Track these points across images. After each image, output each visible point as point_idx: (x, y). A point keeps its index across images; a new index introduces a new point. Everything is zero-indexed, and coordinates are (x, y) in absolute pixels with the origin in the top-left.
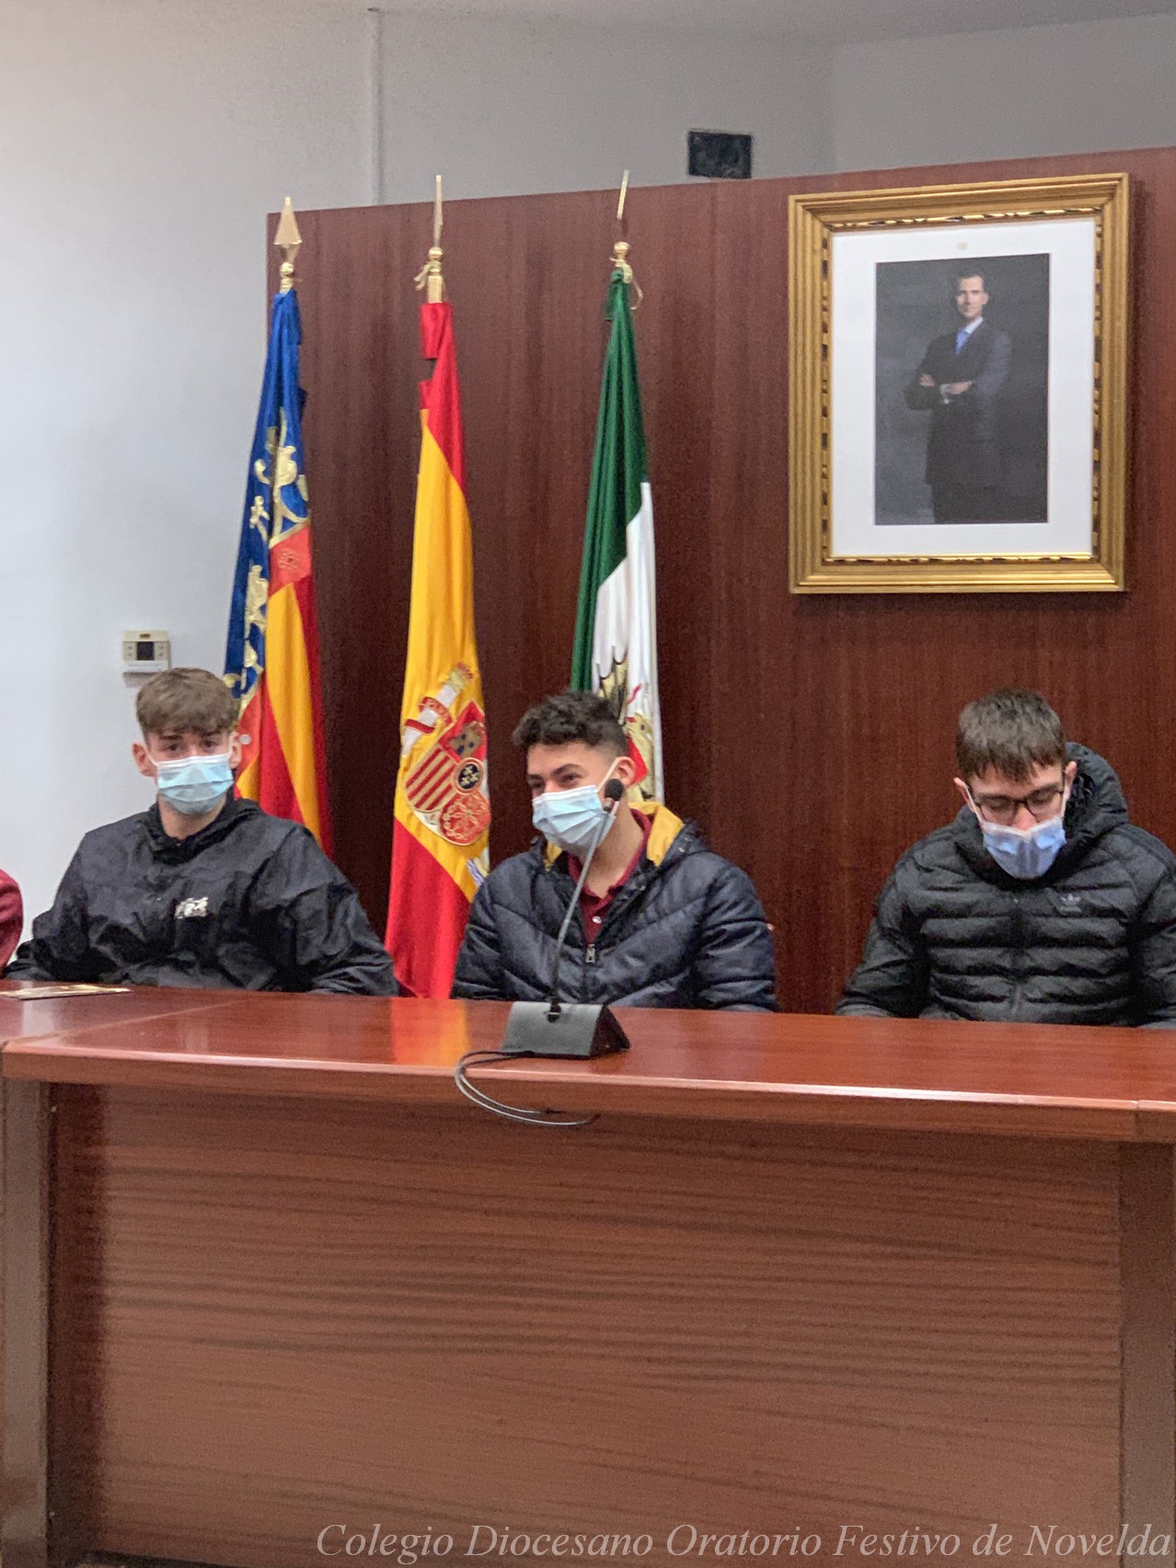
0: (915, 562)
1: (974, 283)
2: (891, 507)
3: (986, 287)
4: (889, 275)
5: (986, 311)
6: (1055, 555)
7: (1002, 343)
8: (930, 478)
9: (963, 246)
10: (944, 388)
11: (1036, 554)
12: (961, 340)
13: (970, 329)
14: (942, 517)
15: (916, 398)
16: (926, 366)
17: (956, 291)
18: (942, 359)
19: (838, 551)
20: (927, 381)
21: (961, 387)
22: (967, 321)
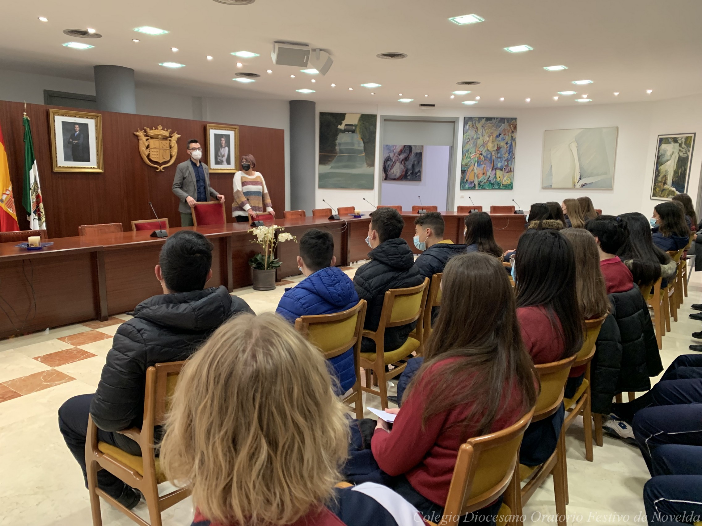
0: (72, 167)
1: (77, 126)
2: (67, 159)
3: (79, 127)
4: (64, 123)
5: (79, 131)
6: (92, 167)
7: (82, 135)
8: (72, 154)
9: (75, 120)
10: (74, 141)
11: (90, 167)
12: (76, 135)
13: (77, 133)
14: (74, 161)
15: (69, 143)
16: (71, 138)
17: (74, 127)
18: (73, 137)
19: (59, 165)
20: (71, 140)
21: (76, 142)
22: (77, 132)
